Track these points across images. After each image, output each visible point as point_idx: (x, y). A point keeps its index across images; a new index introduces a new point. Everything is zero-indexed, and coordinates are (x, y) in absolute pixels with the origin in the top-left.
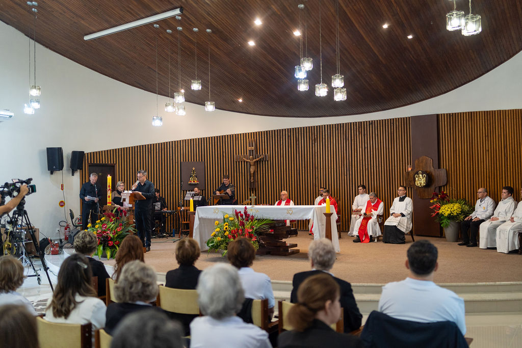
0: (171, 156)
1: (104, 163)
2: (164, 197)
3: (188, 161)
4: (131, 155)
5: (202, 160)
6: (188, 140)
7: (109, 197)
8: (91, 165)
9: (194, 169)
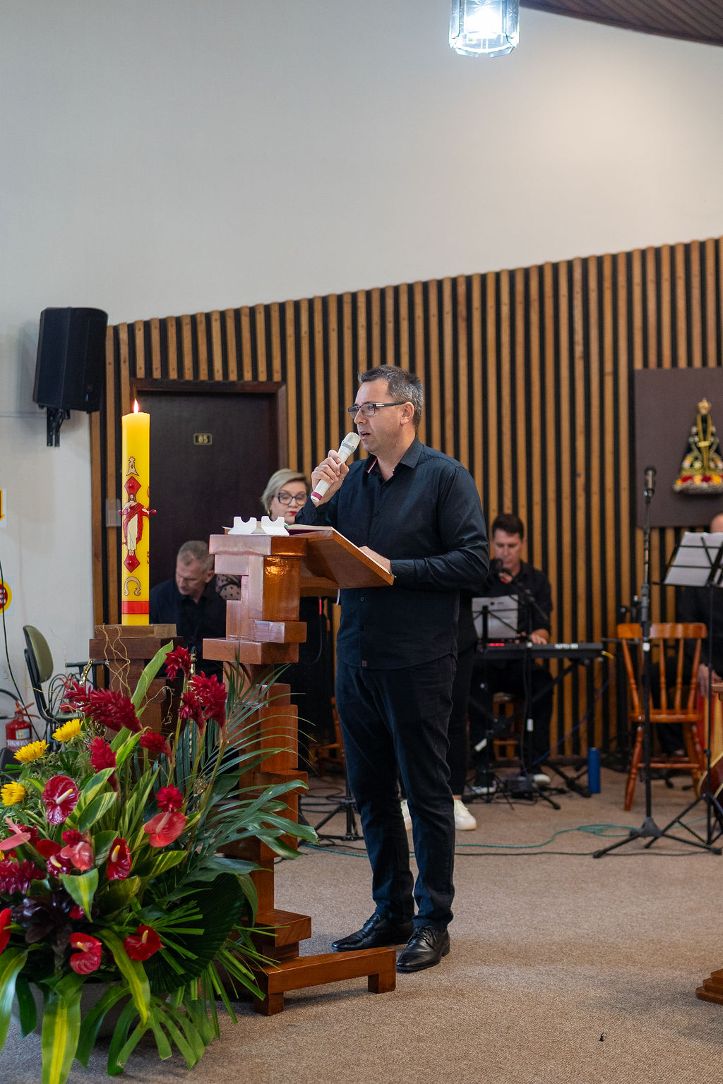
2: (538, 565)
3: (675, 361)
4: (362, 333)
7: (133, 563)
9: (704, 406)
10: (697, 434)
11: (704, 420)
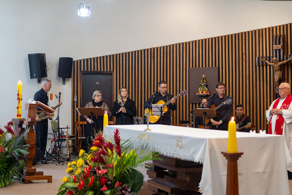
0: (178, 61)
1: (99, 70)
3: (199, 66)
4: (131, 61)
5: (215, 66)
6: (199, 41)
8: (84, 73)
10: (202, 82)
11: (203, 79)
